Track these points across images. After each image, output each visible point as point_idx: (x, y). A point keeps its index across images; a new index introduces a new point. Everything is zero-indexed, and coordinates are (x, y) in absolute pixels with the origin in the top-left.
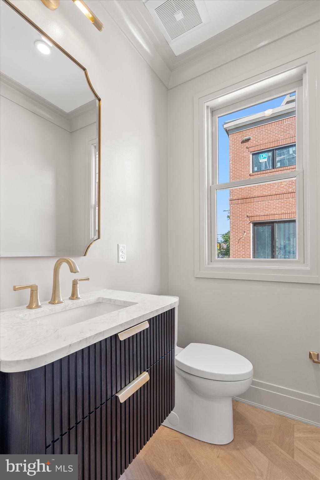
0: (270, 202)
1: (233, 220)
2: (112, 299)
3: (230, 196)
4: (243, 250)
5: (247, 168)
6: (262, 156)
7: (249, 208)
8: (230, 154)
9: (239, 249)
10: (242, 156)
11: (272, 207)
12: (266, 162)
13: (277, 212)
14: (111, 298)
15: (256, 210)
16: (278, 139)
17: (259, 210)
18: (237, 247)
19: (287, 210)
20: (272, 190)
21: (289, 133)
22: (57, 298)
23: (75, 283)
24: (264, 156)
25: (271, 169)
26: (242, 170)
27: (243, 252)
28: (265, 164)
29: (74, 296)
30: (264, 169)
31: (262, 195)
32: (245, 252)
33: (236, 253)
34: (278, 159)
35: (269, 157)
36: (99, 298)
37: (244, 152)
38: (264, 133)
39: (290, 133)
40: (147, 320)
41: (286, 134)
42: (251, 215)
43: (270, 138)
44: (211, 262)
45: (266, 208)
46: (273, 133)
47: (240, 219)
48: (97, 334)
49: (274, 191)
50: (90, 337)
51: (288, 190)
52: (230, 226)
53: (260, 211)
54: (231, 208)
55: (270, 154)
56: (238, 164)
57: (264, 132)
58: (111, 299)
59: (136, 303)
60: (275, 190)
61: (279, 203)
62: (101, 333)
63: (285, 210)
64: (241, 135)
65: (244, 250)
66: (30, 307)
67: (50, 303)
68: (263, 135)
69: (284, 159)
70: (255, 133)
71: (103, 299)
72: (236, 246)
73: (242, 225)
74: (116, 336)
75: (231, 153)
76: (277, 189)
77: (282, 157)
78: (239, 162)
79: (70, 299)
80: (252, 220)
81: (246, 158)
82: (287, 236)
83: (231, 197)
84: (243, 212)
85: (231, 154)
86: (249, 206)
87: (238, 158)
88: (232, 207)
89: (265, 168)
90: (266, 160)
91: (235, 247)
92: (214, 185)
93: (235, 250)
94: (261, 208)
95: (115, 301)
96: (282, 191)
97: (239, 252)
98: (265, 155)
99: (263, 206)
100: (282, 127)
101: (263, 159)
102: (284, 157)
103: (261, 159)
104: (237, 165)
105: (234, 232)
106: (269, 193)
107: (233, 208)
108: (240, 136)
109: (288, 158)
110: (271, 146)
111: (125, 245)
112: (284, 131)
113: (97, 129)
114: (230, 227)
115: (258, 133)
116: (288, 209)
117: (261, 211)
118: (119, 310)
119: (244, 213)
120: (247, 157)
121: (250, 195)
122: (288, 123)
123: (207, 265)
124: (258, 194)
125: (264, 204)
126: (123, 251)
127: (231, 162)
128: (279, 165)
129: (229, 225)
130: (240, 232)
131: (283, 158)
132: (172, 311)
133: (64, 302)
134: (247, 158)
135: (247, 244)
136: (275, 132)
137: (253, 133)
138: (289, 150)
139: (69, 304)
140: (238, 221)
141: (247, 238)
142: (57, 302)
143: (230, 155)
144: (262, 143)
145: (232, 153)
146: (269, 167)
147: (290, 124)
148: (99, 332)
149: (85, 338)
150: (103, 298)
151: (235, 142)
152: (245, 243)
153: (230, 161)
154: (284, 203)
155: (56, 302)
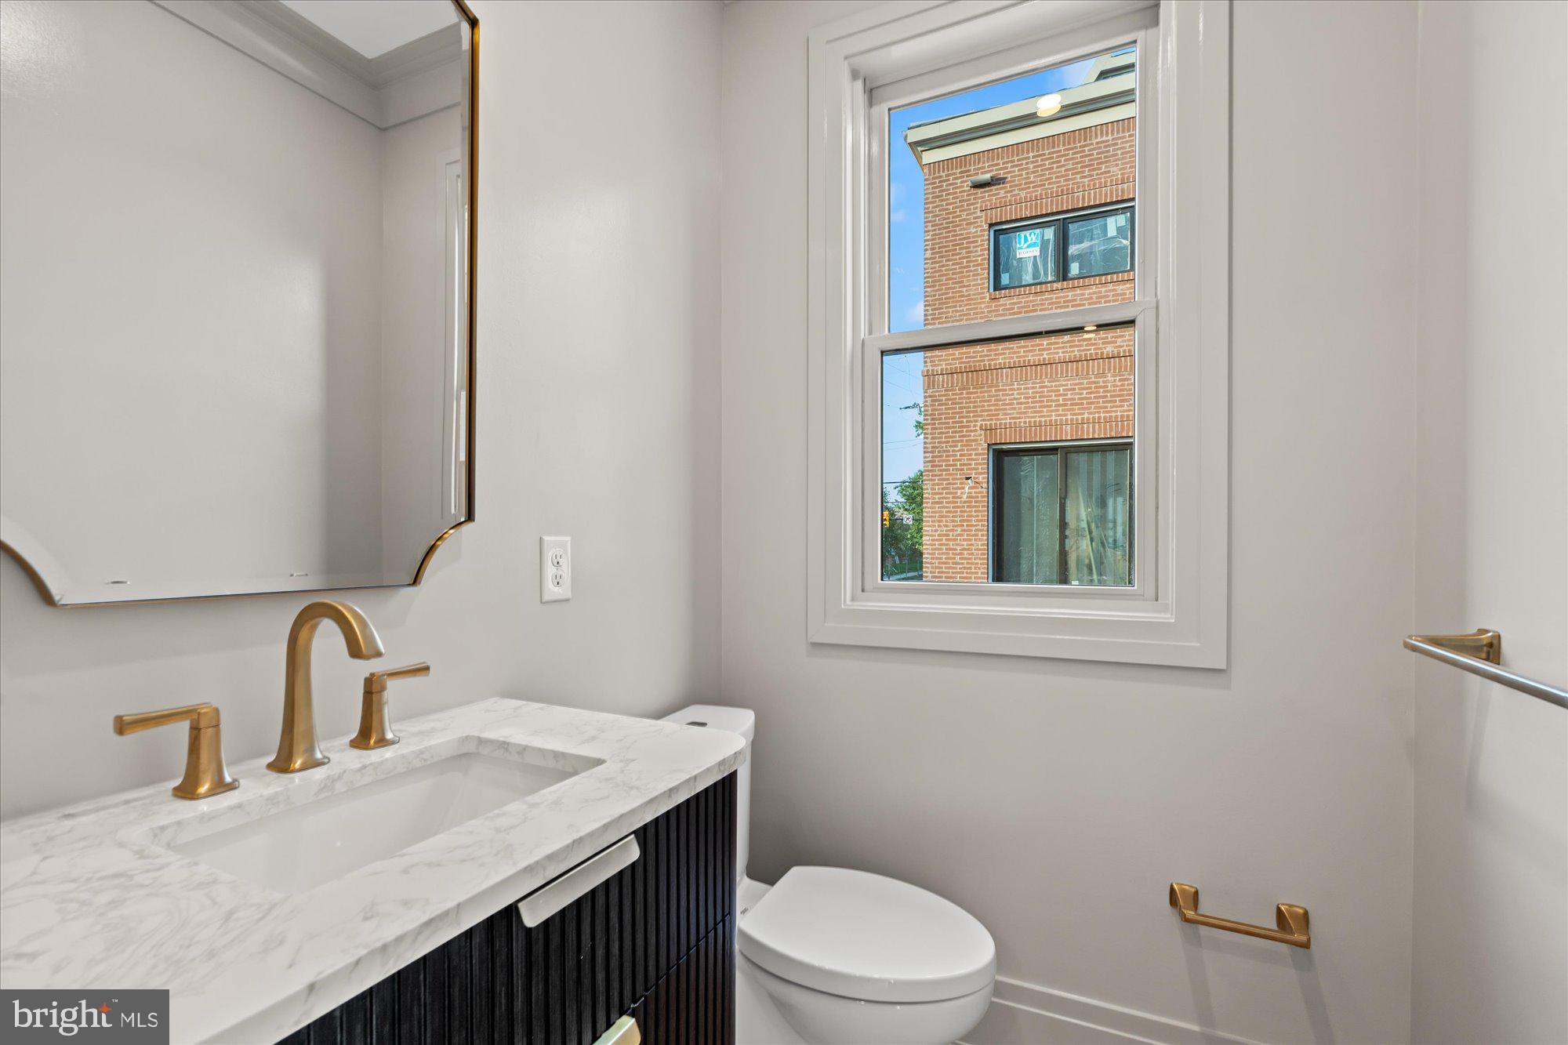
0: (1049, 384)
1: (932, 438)
2: (515, 744)
3: (925, 362)
4: (962, 535)
5: (978, 275)
6: (1026, 240)
7: (984, 401)
8: (926, 227)
9: (953, 530)
10: (962, 234)
11: (1054, 401)
12: (1035, 257)
13: (1069, 417)
14: (508, 740)
15: (1005, 409)
16: (1073, 189)
17: (1015, 409)
18: (946, 526)
19: (1099, 413)
20: (1055, 349)
21: (1105, 172)
22: (300, 747)
23: (372, 690)
24: (1029, 239)
25: (1054, 282)
26: (962, 282)
27: (965, 543)
28: (1034, 264)
29: (368, 734)
30: (1031, 282)
31: (1024, 361)
32: (971, 540)
33: (941, 545)
34: (1073, 250)
35: (1044, 245)
36: (466, 739)
37: (971, 223)
38: (1031, 166)
39: (1109, 172)
40: (633, 832)
41: (1097, 174)
42: (991, 424)
43: (1049, 184)
44: (863, 591)
45: (1036, 402)
46: (1057, 167)
47: (955, 437)
48: (429, 923)
49: (1060, 351)
50: (399, 939)
51: (1101, 349)
52: (925, 457)
53: (1017, 413)
54: (929, 399)
55: (1049, 233)
56: (952, 260)
57: (1033, 162)
58: (508, 744)
59: (599, 762)
60: (1063, 348)
61: (1074, 389)
62: (446, 913)
63: (1092, 410)
64: (961, 167)
65: (968, 535)
66: (187, 791)
67: (270, 766)
68: (1027, 173)
69: (1091, 253)
70: (1004, 164)
71: (481, 741)
72: (941, 521)
73: (961, 455)
74: (511, 913)
75: (930, 224)
76: (1068, 345)
77: (1086, 245)
78: (953, 255)
79: (356, 744)
80: (991, 440)
81: (977, 242)
82: (1096, 493)
83: (929, 364)
84: (965, 414)
85: (930, 228)
86: (984, 396)
87: (951, 241)
88: (930, 396)
89: (1034, 278)
90: (1035, 251)
91: (939, 526)
92: (873, 336)
93: (939, 535)
94: (1021, 403)
95: (523, 750)
96: (1084, 350)
97: (951, 543)
98: (1033, 236)
99: (1025, 398)
100: (1087, 153)
101: (1028, 250)
102: (1091, 246)
103: (1021, 248)
104: (948, 265)
105: (937, 478)
106: (1045, 356)
107: (932, 401)
108: (959, 171)
109: (1103, 248)
110: (1052, 209)
111: (569, 539)
112: (1093, 165)
113: (463, 129)
114: (922, 460)
115: (1012, 167)
116: (1101, 407)
117: (1021, 413)
118: (529, 799)
119: (967, 417)
120: (979, 239)
121: (988, 360)
122: (1104, 138)
123: (848, 602)
124: (1012, 358)
125: (1030, 391)
126: (560, 560)
127: (929, 252)
128: (1074, 269)
129: (922, 455)
130: (954, 479)
131: (1087, 248)
132: (727, 785)
133: (326, 760)
134: (979, 243)
135: (978, 516)
136: (1064, 166)
137: (998, 164)
138: (1106, 225)
139: (345, 772)
140: (948, 442)
141: (978, 497)
142: (302, 764)
143: (926, 232)
144: (1026, 197)
145: (932, 226)
146: (1046, 274)
147: (1110, 142)
148: (439, 912)
149: (378, 944)
150: (479, 738)
151: (943, 191)
152: (971, 511)
153: (926, 250)
154: (1090, 388)
155: (298, 764)
